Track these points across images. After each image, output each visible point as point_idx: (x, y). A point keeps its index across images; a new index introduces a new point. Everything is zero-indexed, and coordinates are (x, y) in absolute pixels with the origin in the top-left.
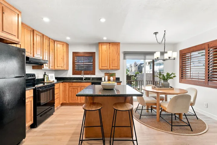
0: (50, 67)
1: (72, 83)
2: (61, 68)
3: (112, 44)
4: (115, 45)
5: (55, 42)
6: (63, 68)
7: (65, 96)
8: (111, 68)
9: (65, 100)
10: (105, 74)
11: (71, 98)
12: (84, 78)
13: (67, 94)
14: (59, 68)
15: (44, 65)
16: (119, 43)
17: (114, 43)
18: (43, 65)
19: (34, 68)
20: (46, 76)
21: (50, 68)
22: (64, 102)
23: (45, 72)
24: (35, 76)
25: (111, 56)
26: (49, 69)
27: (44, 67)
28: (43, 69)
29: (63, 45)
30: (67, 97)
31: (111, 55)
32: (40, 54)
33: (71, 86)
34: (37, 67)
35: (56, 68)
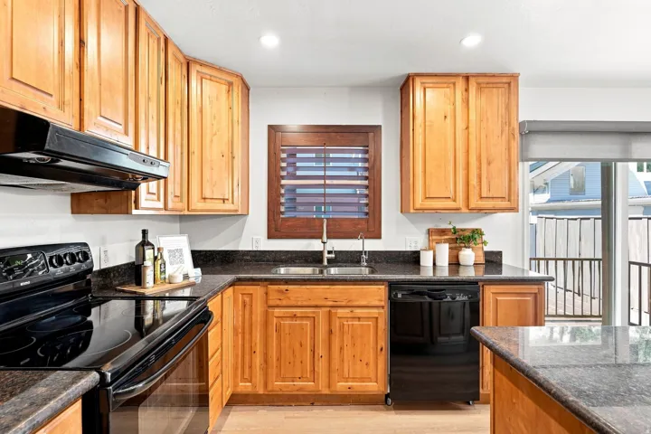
0: (170, 197)
1: (284, 287)
2: (219, 206)
3: (478, 84)
4: (495, 85)
5: (194, 69)
6: (228, 206)
7: (247, 357)
8: (474, 203)
9: (244, 380)
10: (429, 232)
11: (279, 367)
12: (326, 255)
13: (259, 348)
14: (209, 205)
15: (143, 187)
16: (515, 77)
17: (485, 75)
18: (135, 187)
19: (80, 205)
20: (149, 253)
21: (170, 205)
22: (244, 387)
23: (144, 232)
24: (86, 256)
25: (473, 144)
26: (163, 212)
27: (143, 203)
28: (135, 212)
29: (230, 84)
30: (258, 360)
31: (472, 138)
32: (121, 120)
33: (278, 302)
34: (101, 201)
35: (198, 205)
